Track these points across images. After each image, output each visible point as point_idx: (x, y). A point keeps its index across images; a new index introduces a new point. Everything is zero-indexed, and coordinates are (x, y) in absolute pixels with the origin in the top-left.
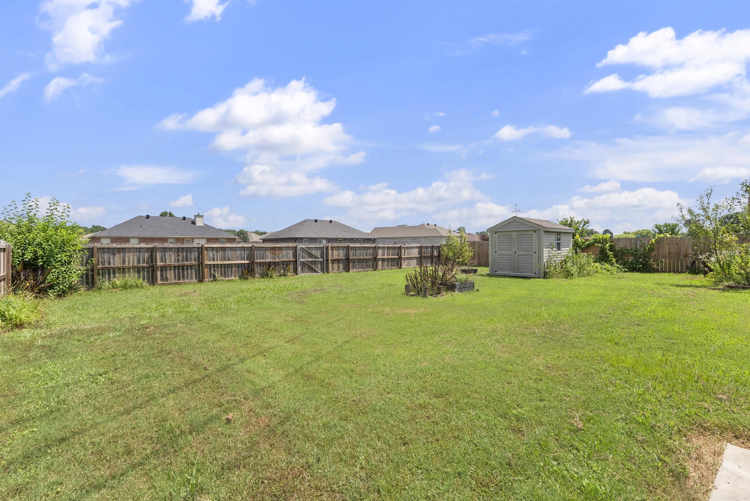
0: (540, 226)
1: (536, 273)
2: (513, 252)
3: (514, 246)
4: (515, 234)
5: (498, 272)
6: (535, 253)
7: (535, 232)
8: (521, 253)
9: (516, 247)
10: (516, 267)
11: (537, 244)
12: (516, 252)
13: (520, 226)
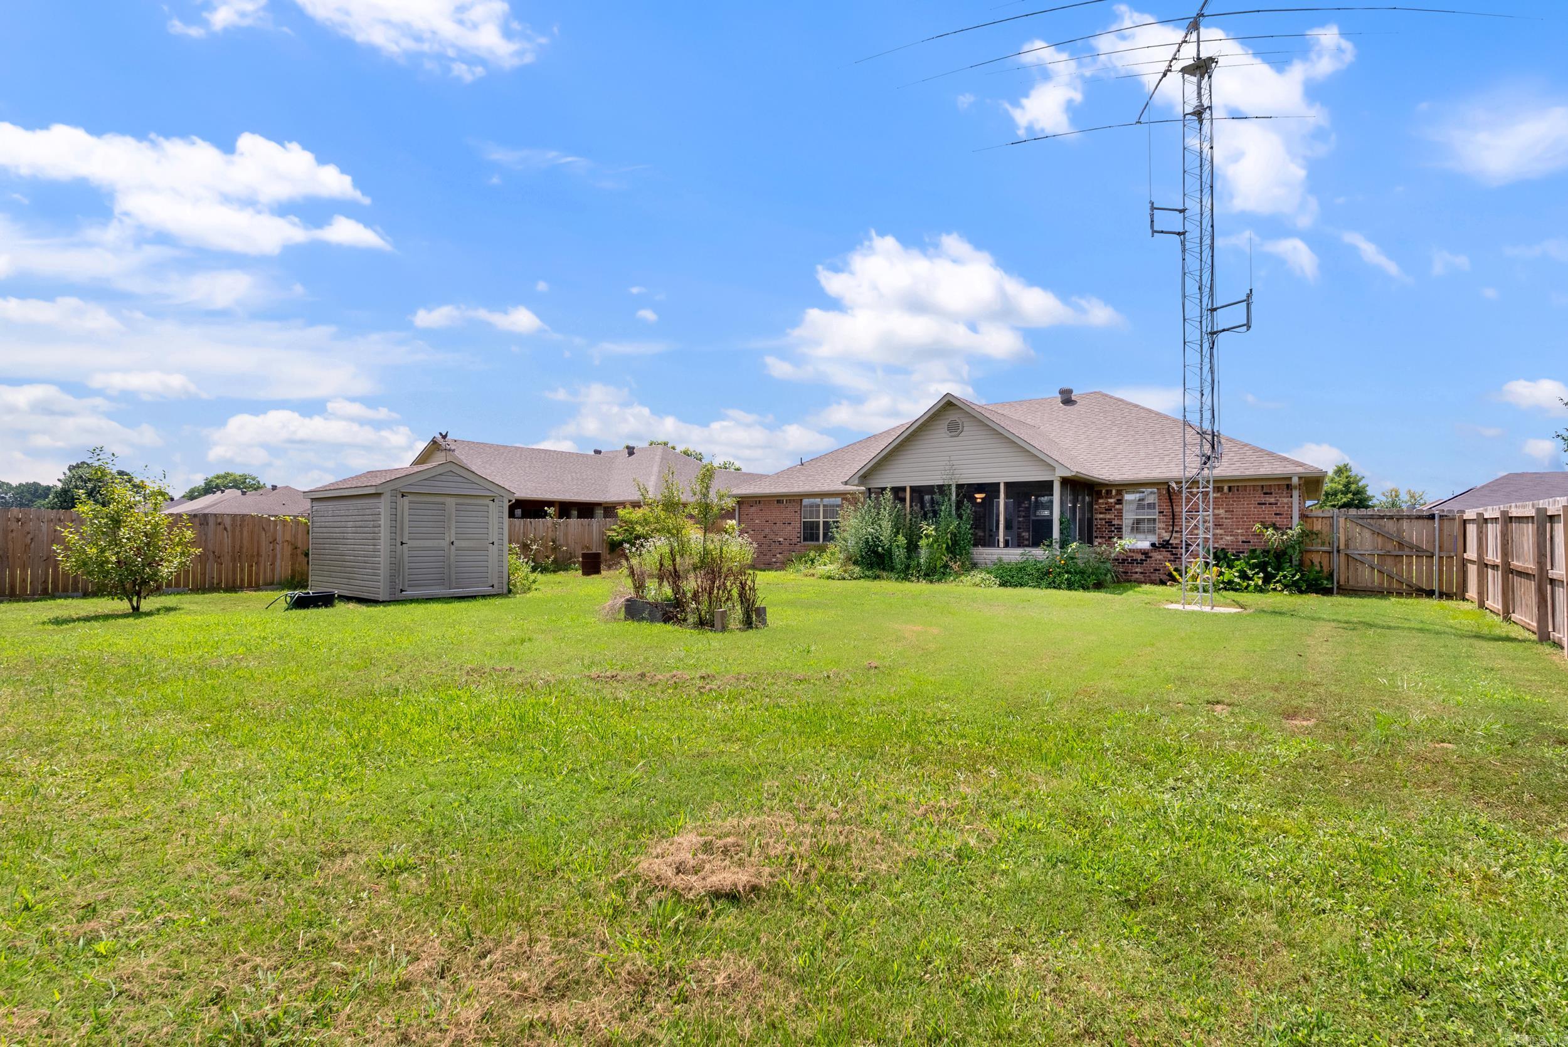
0: (503, 490)
1: (493, 586)
2: (445, 543)
3: (450, 528)
4: (451, 502)
5: (409, 593)
6: (493, 543)
7: (493, 500)
8: (464, 544)
9: (453, 531)
10: (453, 577)
11: (496, 527)
12: (452, 543)
13: (462, 485)
